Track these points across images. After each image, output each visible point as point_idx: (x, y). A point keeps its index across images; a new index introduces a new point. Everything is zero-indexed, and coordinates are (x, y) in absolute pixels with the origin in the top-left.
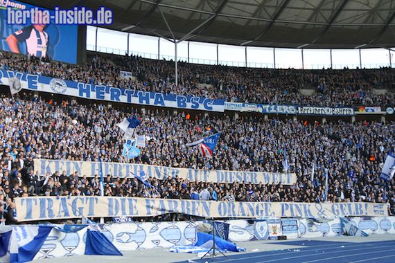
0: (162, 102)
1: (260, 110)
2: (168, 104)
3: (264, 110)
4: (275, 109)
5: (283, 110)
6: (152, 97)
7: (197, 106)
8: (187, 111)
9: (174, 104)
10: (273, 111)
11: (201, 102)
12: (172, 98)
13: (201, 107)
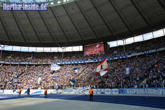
0: (113, 58)
1: (143, 53)
2: (115, 58)
3: (144, 53)
4: (148, 52)
5: (151, 51)
6: (111, 58)
7: (123, 57)
8: (121, 59)
9: (117, 58)
10: (148, 53)
11: (124, 56)
12: (116, 57)
13: (124, 57)
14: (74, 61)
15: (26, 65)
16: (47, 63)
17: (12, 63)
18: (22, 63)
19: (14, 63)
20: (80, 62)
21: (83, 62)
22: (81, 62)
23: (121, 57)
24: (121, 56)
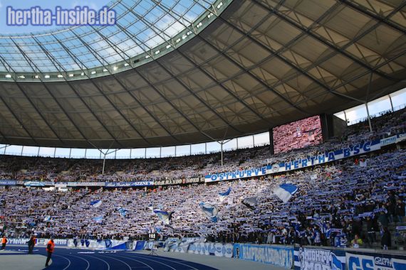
0: (333, 158)
2: (337, 157)
6: (327, 156)
7: (358, 151)
8: (353, 157)
9: (342, 156)
11: (361, 147)
12: (339, 152)
13: (362, 151)
14: (242, 172)
15: (144, 186)
16: (184, 180)
17: (118, 185)
18: (136, 184)
19: (124, 185)
20: (253, 174)
21: (260, 173)
22: (257, 173)
23: (354, 151)
24: (352, 150)
